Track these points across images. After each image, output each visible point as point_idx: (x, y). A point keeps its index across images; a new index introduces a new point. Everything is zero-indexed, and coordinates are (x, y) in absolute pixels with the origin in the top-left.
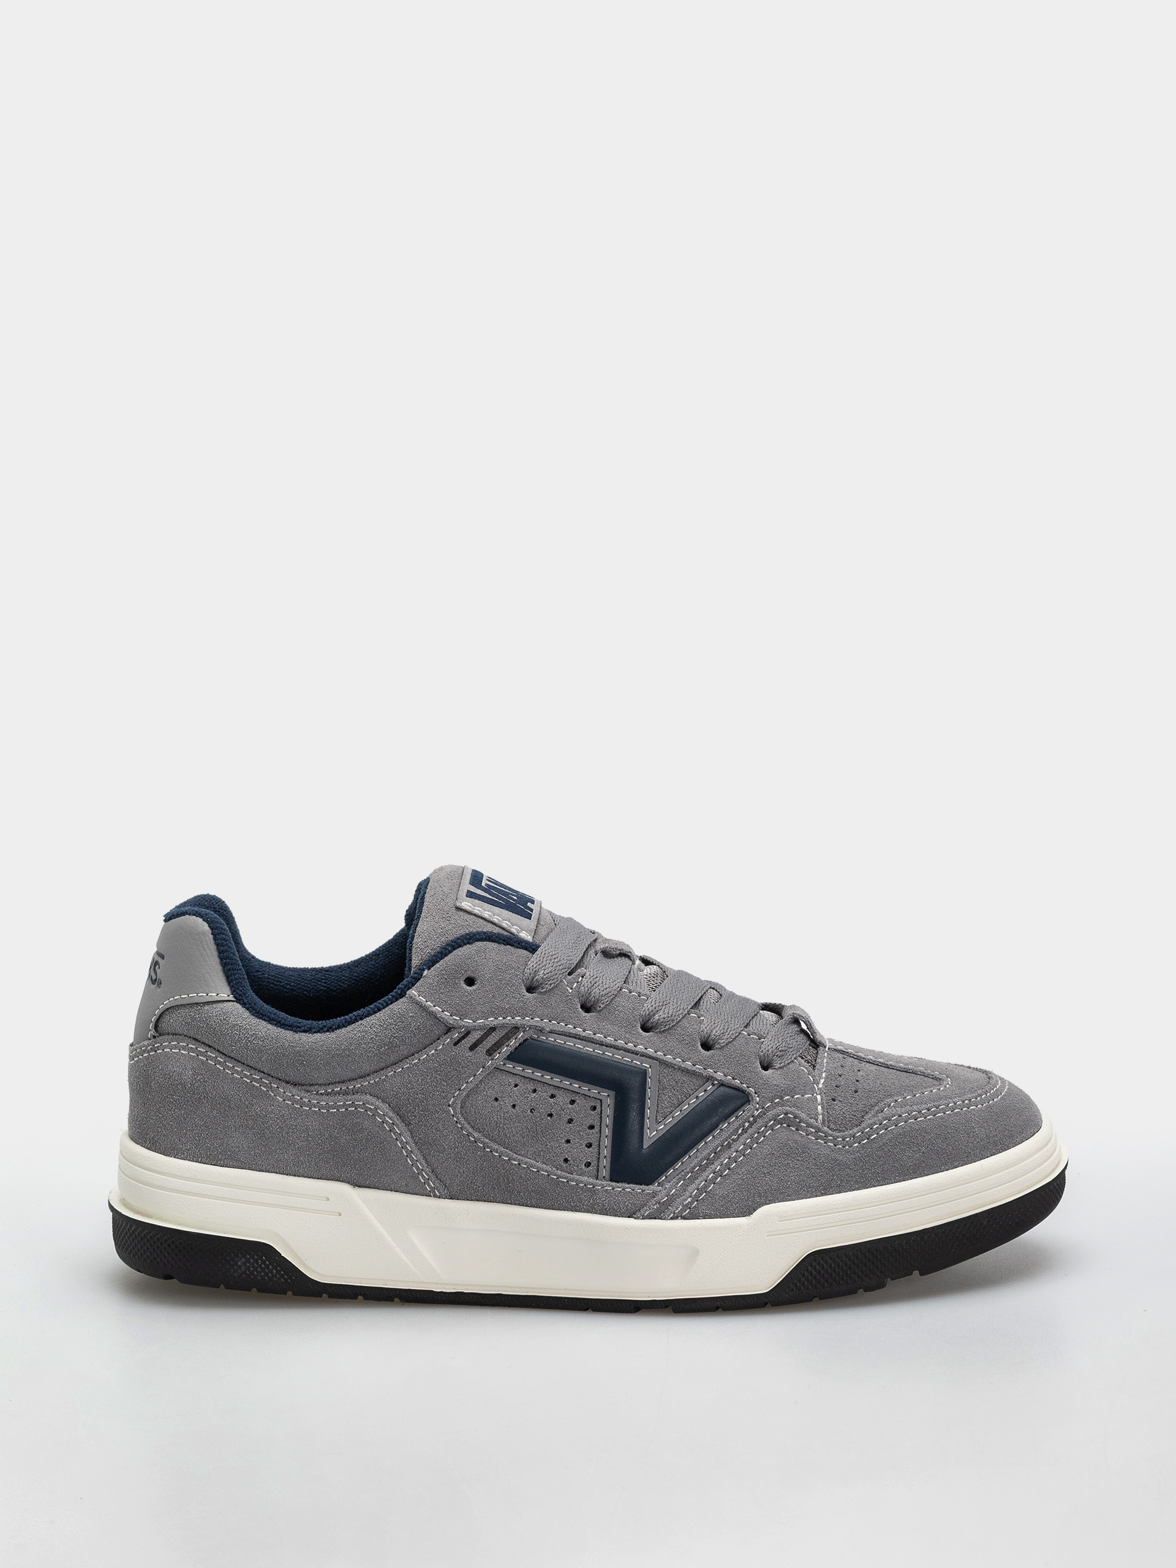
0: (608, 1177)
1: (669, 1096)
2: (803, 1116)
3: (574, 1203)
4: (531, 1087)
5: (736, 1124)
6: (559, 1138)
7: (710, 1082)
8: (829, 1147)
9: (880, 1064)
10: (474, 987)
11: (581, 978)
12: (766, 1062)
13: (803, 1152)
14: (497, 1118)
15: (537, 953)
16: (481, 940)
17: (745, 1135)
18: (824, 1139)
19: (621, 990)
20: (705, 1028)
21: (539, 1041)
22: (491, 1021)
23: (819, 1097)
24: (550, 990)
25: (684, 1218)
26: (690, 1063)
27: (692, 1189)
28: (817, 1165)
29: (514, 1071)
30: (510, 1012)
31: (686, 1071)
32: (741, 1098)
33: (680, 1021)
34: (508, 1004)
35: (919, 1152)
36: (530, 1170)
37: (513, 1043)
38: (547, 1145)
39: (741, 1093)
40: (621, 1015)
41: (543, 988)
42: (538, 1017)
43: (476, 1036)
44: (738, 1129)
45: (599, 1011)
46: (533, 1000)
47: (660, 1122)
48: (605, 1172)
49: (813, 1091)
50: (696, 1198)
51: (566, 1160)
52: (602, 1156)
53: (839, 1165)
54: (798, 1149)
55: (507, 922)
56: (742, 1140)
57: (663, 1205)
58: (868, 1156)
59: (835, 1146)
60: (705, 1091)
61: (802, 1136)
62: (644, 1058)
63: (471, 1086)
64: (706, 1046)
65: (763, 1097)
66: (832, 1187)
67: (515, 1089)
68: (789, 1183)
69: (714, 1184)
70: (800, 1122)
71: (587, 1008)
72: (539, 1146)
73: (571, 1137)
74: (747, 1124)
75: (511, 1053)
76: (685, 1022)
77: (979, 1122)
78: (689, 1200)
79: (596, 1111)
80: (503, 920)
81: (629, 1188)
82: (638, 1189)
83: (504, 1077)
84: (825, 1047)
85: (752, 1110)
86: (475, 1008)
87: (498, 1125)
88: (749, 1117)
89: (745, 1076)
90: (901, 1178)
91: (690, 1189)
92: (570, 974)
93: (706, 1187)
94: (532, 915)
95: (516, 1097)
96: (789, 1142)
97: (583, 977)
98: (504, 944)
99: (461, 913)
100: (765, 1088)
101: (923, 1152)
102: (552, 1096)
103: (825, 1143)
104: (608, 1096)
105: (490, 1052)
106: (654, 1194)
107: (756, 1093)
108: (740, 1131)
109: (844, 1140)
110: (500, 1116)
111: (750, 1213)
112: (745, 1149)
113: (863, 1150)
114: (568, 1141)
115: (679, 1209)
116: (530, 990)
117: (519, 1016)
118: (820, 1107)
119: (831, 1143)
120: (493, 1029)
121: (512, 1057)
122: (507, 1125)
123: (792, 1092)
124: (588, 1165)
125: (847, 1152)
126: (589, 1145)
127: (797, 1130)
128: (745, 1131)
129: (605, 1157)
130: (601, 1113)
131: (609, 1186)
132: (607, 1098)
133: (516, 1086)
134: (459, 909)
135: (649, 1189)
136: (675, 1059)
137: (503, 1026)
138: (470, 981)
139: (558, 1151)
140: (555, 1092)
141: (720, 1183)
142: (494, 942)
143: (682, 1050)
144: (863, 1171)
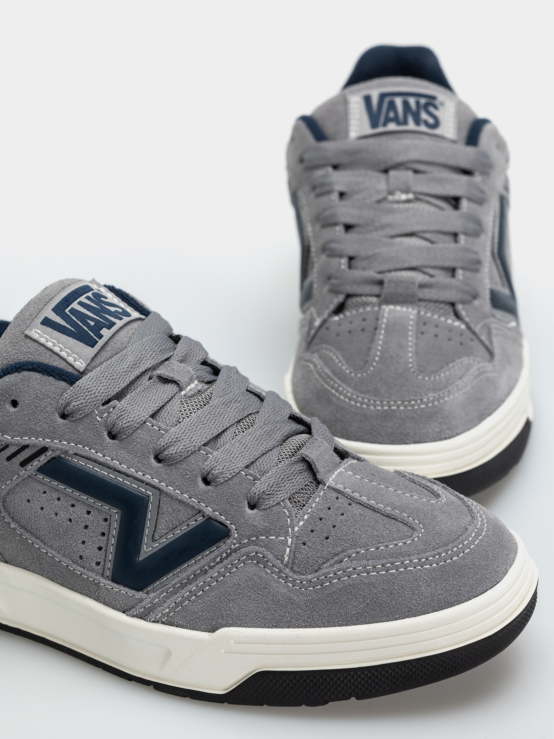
0: (110, 577)
1: (166, 520)
2: (270, 556)
3: (85, 591)
4: (55, 495)
5: (216, 553)
6: (76, 539)
7: (201, 514)
8: (288, 586)
9: (369, 507)
10: (16, 409)
11: (112, 409)
12: (252, 502)
13: (265, 588)
14: (30, 515)
15: (74, 385)
16: (29, 370)
17: (220, 565)
18: (285, 580)
19: (145, 423)
20: (207, 466)
21: (65, 460)
22: (26, 440)
23: (290, 540)
24: (80, 419)
25: (163, 623)
26: (186, 496)
27: (171, 602)
28: (274, 601)
29: (42, 481)
30: (41, 434)
31: (181, 502)
32: (224, 533)
33: (187, 457)
34: (40, 427)
35: (364, 604)
36: (54, 559)
37: (43, 459)
38: (67, 543)
39: (225, 528)
40: (138, 446)
41: (73, 417)
42: (66, 441)
43: (12, 450)
44: (216, 557)
45: (121, 440)
46: (62, 426)
47: (156, 540)
48: (108, 573)
49: (286, 534)
50: (172, 610)
51: (81, 557)
52: (107, 560)
53: (292, 604)
54: (260, 585)
55: (68, 350)
56: (216, 569)
57: (147, 610)
58: (318, 600)
59: (293, 586)
60: (196, 520)
61: (267, 573)
62: (148, 486)
63: (9, 487)
64: (206, 481)
65: (241, 535)
66: (282, 622)
67: (43, 495)
68: (247, 613)
69: (189, 601)
70: (267, 561)
71: (112, 436)
72: (61, 542)
73: (86, 540)
74: (225, 555)
75: (41, 466)
76: (192, 458)
77: (427, 581)
78: (167, 610)
79: (107, 523)
80: (65, 348)
81: (124, 590)
82: (131, 592)
83: (35, 485)
84: (325, 485)
85: (230, 543)
86: (13, 427)
87: (30, 520)
88: (227, 549)
89: (230, 514)
90: (344, 623)
91: (168, 602)
92: (103, 404)
93: (182, 602)
94: (98, 342)
95: (43, 502)
96: (255, 577)
97: (114, 408)
98: (47, 375)
99: (28, 340)
100: (245, 527)
101: (368, 604)
102: (73, 506)
103: (285, 582)
104: (117, 512)
105: (23, 464)
106: (141, 600)
107: (236, 530)
108: (218, 560)
109: (301, 583)
110: (31, 513)
111: (214, 631)
112: (218, 576)
113: (315, 594)
114: (84, 542)
115: (159, 616)
116: (64, 416)
117: (49, 438)
118: (288, 549)
119: (290, 583)
120: (25, 447)
121: (41, 470)
122: (37, 522)
123: (267, 533)
124: (98, 564)
125: (302, 594)
126: (100, 549)
127: (264, 567)
128: (222, 560)
129: (110, 561)
130: (110, 526)
131: (109, 584)
132: (115, 514)
133: (45, 492)
134: (27, 336)
135: (139, 595)
136: (175, 490)
137: (34, 446)
138: (15, 404)
139: (76, 549)
140: (75, 503)
141: (194, 601)
142: (40, 372)
143: (183, 484)
144: (312, 612)
